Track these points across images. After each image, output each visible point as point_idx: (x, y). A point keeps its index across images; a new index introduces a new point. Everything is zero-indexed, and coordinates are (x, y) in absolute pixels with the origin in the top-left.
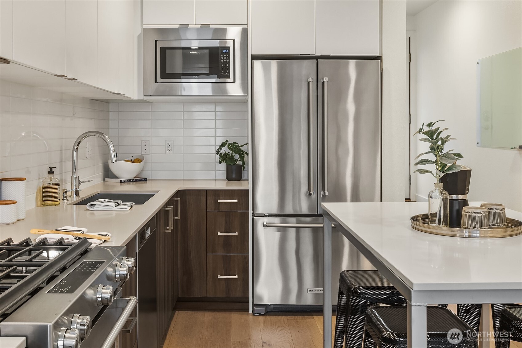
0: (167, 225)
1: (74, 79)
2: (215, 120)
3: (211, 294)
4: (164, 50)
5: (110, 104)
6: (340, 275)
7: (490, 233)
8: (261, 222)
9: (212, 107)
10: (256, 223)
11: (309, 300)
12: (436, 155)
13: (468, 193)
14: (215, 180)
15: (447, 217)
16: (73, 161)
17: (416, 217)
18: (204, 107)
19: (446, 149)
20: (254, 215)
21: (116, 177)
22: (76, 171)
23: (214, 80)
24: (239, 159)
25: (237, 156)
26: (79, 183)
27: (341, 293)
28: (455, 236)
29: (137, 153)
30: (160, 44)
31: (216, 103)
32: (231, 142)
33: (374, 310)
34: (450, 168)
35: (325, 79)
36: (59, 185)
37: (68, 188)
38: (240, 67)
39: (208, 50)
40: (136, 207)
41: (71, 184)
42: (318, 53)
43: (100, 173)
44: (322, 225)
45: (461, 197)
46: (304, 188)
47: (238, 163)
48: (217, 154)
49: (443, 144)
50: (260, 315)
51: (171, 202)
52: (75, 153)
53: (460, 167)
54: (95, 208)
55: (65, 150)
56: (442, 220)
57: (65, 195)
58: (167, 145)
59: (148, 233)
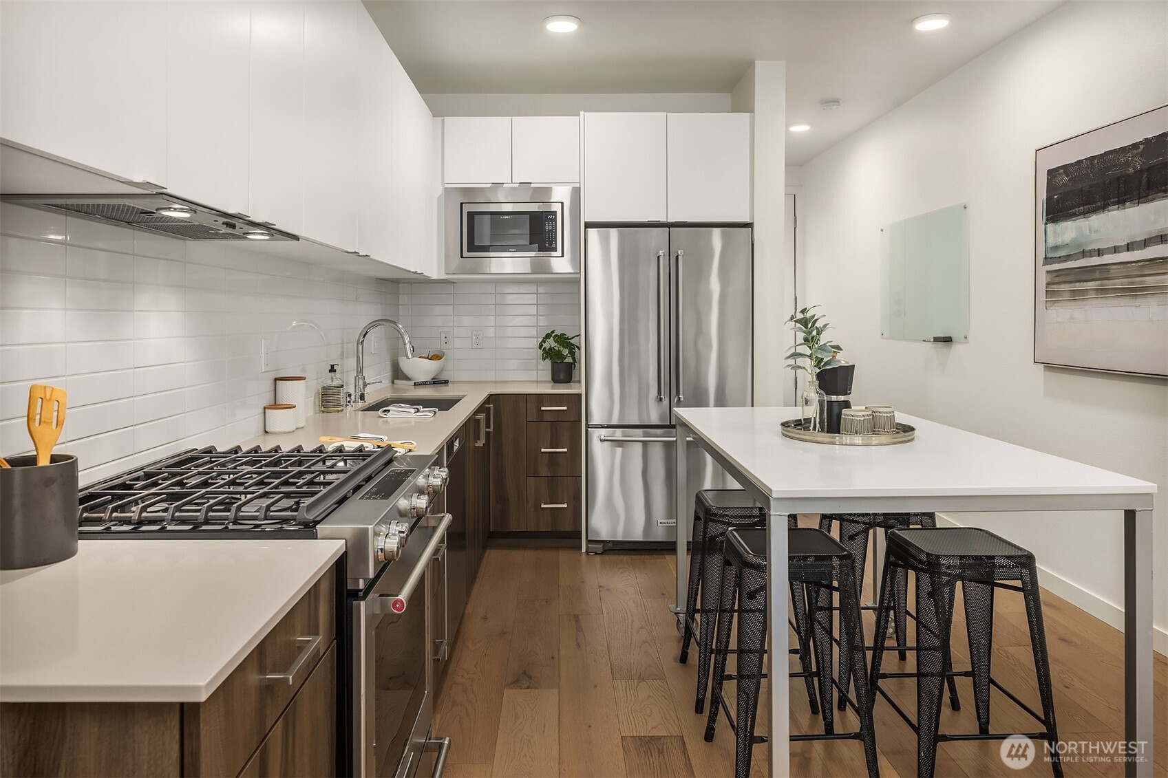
0: (477, 438)
1: (366, 256)
2: (537, 304)
3: (532, 528)
4: (471, 215)
5: (400, 284)
6: (697, 495)
7: (875, 439)
8: (597, 434)
9: (533, 288)
10: (591, 436)
11: (659, 535)
12: (810, 347)
13: (850, 393)
14: (537, 382)
15: (824, 423)
16: (358, 357)
17: (787, 423)
18: (523, 289)
19: (824, 339)
20: (588, 426)
21: (409, 379)
22: (361, 371)
23: (533, 254)
24: (569, 355)
25: (565, 352)
26: (365, 385)
27: (697, 518)
28: (834, 443)
29: (435, 348)
30: (467, 209)
31: (538, 282)
32: (558, 333)
33: (734, 533)
34: (828, 363)
35: (679, 252)
36: (342, 386)
37: (352, 391)
38: (569, 237)
39: (528, 216)
40: (439, 413)
41: (355, 386)
42: (671, 220)
43: (387, 374)
44: (675, 439)
45: (842, 398)
46: (653, 392)
47: (566, 360)
48: (540, 348)
49: (819, 333)
50: (596, 554)
51: (481, 409)
52: (360, 347)
53: (839, 361)
54: (389, 415)
55: (347, 343)
56: (818, 425)
57: (348, 399)
58: (474, 337)
59: (457, 444)
